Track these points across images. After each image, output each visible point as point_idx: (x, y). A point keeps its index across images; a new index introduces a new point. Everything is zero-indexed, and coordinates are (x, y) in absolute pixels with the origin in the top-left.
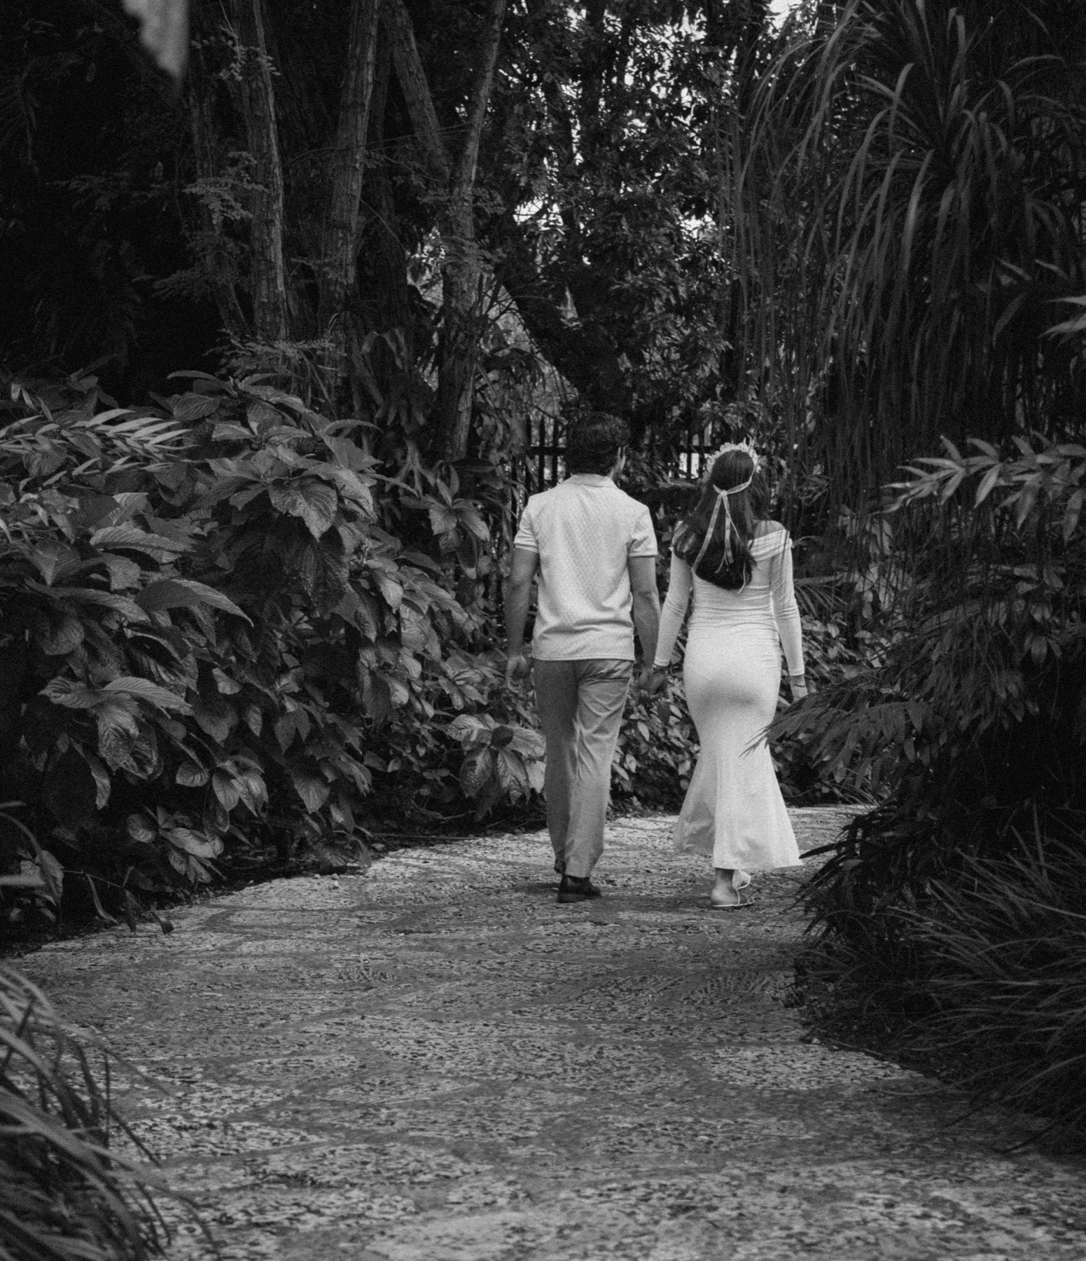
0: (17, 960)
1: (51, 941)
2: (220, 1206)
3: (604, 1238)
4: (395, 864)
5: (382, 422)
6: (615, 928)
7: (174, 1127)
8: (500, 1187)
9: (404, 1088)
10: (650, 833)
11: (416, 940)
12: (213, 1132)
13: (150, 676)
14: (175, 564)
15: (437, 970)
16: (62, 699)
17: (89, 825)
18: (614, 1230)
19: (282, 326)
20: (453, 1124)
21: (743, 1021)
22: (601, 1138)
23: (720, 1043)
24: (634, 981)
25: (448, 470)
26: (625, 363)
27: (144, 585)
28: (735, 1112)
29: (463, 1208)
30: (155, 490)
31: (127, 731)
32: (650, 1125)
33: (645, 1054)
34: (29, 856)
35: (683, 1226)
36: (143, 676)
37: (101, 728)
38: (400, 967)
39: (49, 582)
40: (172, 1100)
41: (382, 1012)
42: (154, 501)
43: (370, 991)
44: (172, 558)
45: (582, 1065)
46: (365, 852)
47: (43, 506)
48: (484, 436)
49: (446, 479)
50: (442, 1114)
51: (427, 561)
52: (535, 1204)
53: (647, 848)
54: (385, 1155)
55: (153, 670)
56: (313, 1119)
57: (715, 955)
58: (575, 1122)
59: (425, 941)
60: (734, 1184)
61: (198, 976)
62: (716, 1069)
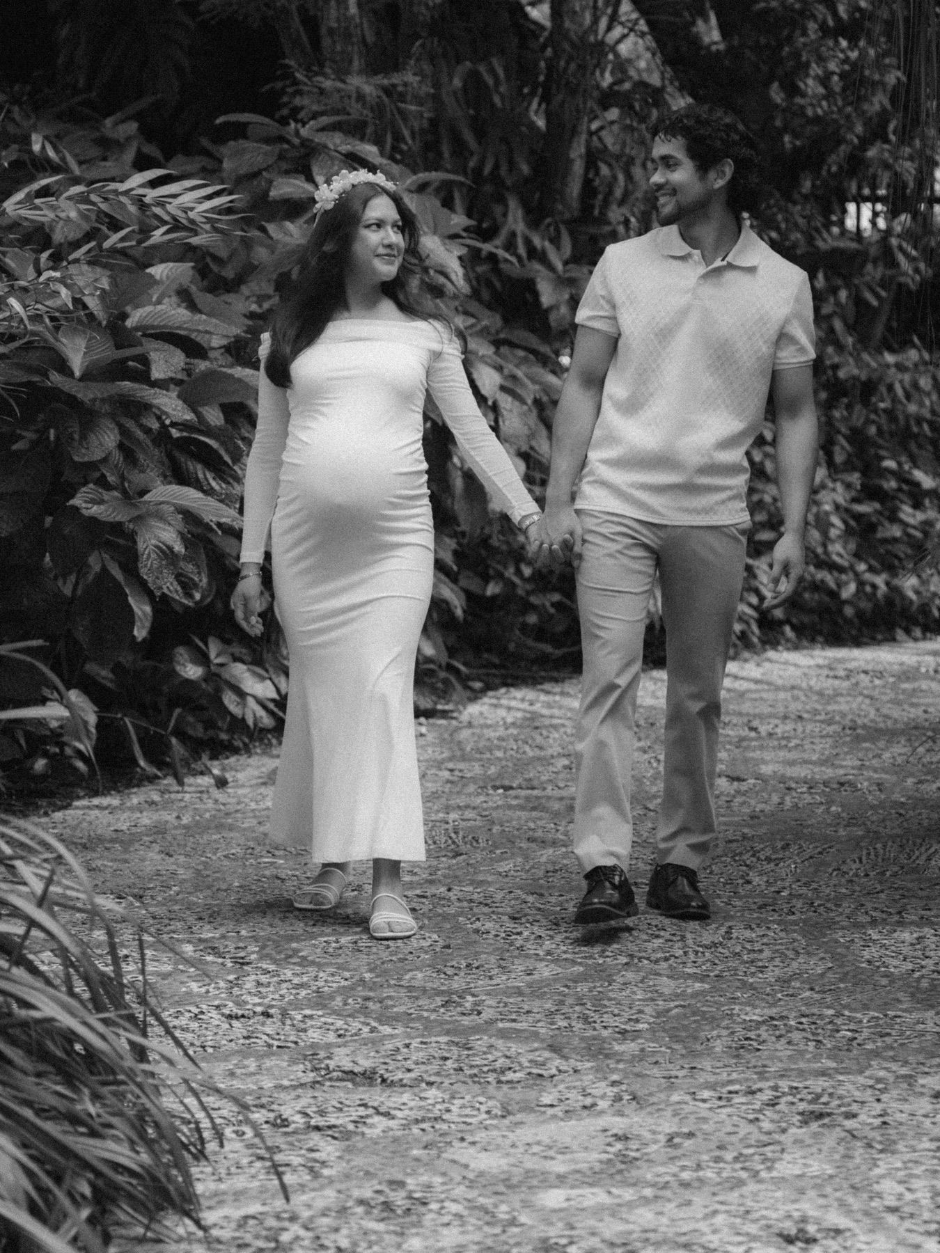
0: (44, 820)
1: (83, 797)
2: (275, 1107)
3: (721, 1147)
4: (496, 706)
5: (478, 171)
6: (754, 785)
7: (223, 1015)
8: (602, 1088)
9: (493, 972)
10: (806, 670)
11: (516, 797)
12: (269, 1021)
13: (198, 486)
14: (227, 349)
15: (539, 833)
16: (95, 510)
17: (127, 659)
18: (733, 1138)
19: (356, 57)
20: (551, 1014)
21: (904, 896)
22: (724, 1032)
23: (874, 922)
24: (775, 850)
25: (557, 230)
26: (777, 95)
27: (189, 375)
28: (886, 1004)
29: (557, 1111)
30: (204, 258)
31: (170, 549)
32: (782, 1018)
33: (783, 934)
34: (56, 695)
35: (815, 1135)
36: (189, 485)
37: (141, 546)
38: (496, 829)
39: (77, 374)
40: (222, 984)
41: (472, 883)
42: (202, 271)
43: (461, 858)
44: (225, 342)
45: (706, 947)
46: (459, 692)
47: (66, 286)
48: (601, 189)
49: (555, 241)
50: (537, 1002)
51: (534, 341)
52: (641, 1108)
53: (800, 689)
54: (469, 1049)
55: (201, 476)
56: (387, 1007)
57: (874, 818)
58: (694, 1014)
59: (527, 799)
60: (879, 1088)
61: (255, 839)
62: (866, 954)
